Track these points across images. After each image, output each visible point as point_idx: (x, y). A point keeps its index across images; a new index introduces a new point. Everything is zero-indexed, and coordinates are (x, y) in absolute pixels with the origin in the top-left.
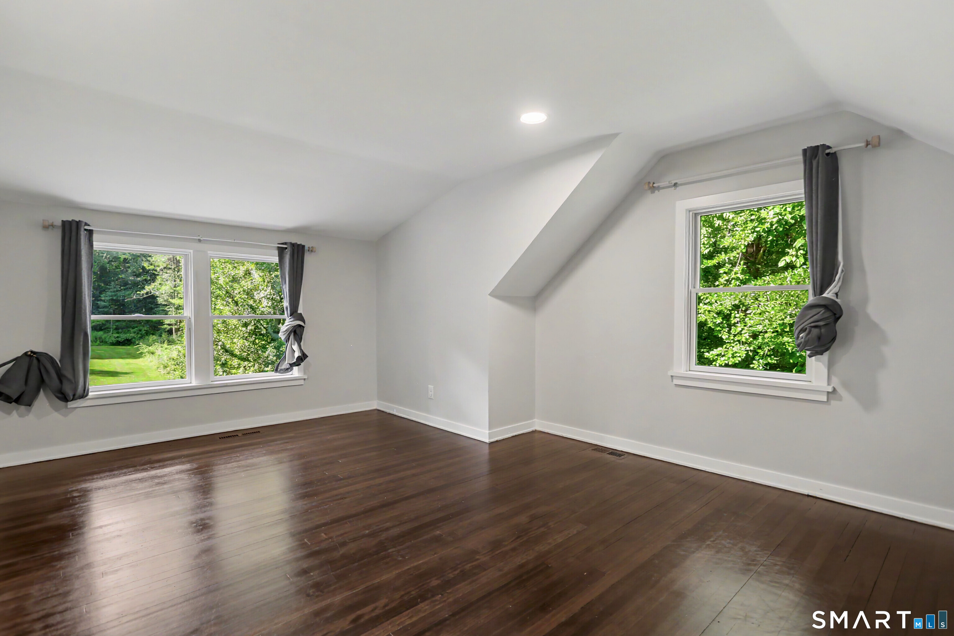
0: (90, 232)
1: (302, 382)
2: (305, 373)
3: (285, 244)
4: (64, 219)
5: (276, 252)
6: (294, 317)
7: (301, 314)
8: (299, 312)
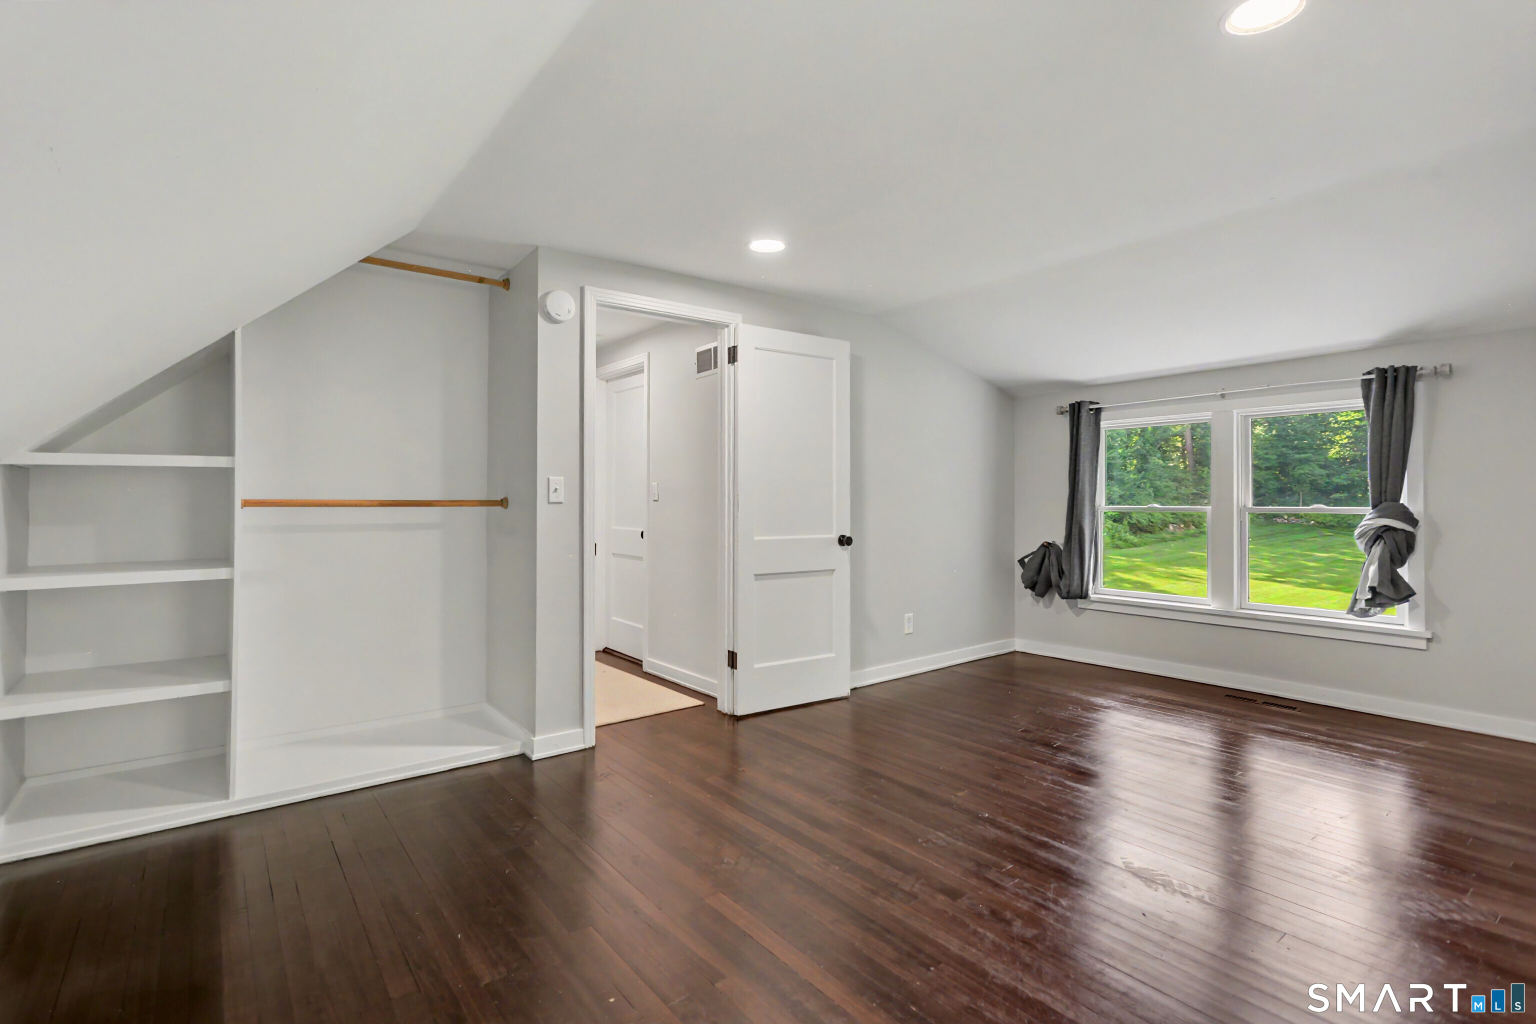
0: (1098, 411)
1: (1423, 645)
2: (1428, 625)
3: (1369, 373)
4: (1070, 403)
5: (1359, 391)
6: (1378, 511)
7: (1402, 504)
8: (1401, 502)
